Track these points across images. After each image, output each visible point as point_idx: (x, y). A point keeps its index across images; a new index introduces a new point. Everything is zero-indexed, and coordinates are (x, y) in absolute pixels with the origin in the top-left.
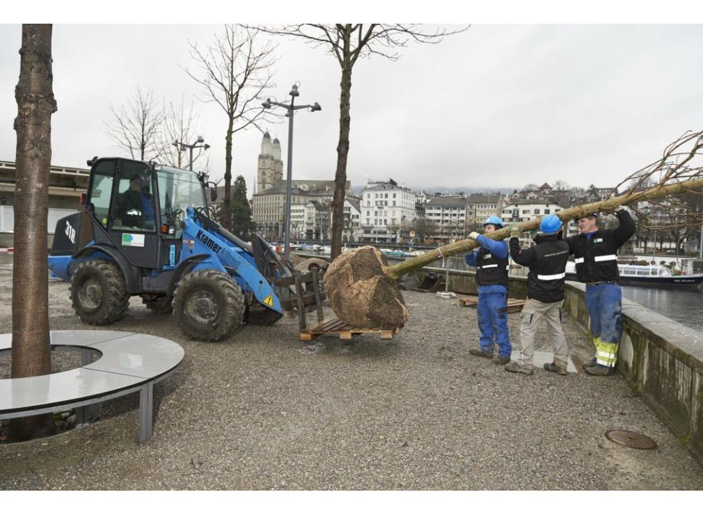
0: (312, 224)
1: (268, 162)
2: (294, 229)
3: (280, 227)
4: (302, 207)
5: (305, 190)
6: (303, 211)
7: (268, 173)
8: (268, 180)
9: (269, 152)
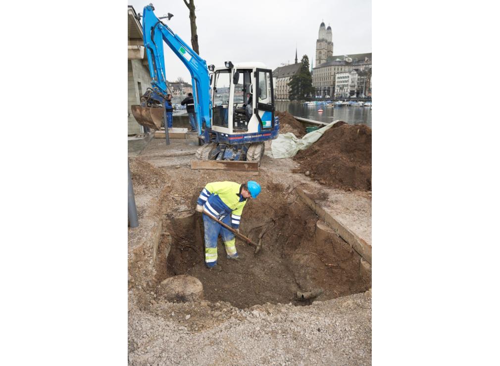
0: (354, 86)
1: (324, 44)
2: (341, 91)
3: (331, 90)
4: (347, 75)
5: (350, 62)
6: (348, 77)
7: (323, 53)
8: (323, 57)
9: (323, 37)
